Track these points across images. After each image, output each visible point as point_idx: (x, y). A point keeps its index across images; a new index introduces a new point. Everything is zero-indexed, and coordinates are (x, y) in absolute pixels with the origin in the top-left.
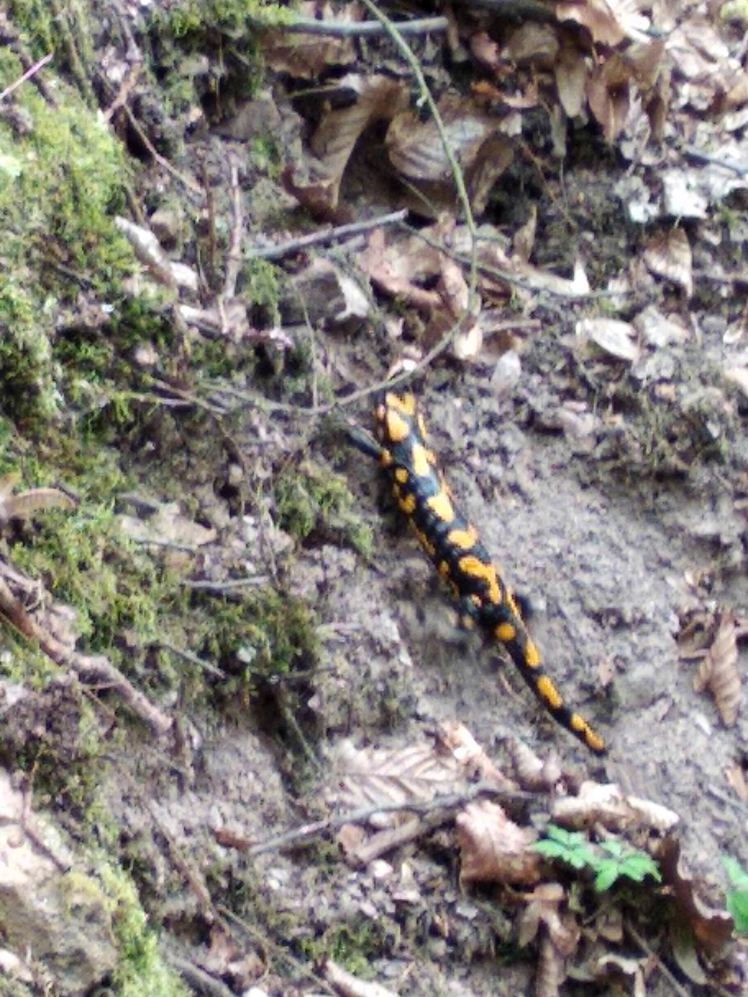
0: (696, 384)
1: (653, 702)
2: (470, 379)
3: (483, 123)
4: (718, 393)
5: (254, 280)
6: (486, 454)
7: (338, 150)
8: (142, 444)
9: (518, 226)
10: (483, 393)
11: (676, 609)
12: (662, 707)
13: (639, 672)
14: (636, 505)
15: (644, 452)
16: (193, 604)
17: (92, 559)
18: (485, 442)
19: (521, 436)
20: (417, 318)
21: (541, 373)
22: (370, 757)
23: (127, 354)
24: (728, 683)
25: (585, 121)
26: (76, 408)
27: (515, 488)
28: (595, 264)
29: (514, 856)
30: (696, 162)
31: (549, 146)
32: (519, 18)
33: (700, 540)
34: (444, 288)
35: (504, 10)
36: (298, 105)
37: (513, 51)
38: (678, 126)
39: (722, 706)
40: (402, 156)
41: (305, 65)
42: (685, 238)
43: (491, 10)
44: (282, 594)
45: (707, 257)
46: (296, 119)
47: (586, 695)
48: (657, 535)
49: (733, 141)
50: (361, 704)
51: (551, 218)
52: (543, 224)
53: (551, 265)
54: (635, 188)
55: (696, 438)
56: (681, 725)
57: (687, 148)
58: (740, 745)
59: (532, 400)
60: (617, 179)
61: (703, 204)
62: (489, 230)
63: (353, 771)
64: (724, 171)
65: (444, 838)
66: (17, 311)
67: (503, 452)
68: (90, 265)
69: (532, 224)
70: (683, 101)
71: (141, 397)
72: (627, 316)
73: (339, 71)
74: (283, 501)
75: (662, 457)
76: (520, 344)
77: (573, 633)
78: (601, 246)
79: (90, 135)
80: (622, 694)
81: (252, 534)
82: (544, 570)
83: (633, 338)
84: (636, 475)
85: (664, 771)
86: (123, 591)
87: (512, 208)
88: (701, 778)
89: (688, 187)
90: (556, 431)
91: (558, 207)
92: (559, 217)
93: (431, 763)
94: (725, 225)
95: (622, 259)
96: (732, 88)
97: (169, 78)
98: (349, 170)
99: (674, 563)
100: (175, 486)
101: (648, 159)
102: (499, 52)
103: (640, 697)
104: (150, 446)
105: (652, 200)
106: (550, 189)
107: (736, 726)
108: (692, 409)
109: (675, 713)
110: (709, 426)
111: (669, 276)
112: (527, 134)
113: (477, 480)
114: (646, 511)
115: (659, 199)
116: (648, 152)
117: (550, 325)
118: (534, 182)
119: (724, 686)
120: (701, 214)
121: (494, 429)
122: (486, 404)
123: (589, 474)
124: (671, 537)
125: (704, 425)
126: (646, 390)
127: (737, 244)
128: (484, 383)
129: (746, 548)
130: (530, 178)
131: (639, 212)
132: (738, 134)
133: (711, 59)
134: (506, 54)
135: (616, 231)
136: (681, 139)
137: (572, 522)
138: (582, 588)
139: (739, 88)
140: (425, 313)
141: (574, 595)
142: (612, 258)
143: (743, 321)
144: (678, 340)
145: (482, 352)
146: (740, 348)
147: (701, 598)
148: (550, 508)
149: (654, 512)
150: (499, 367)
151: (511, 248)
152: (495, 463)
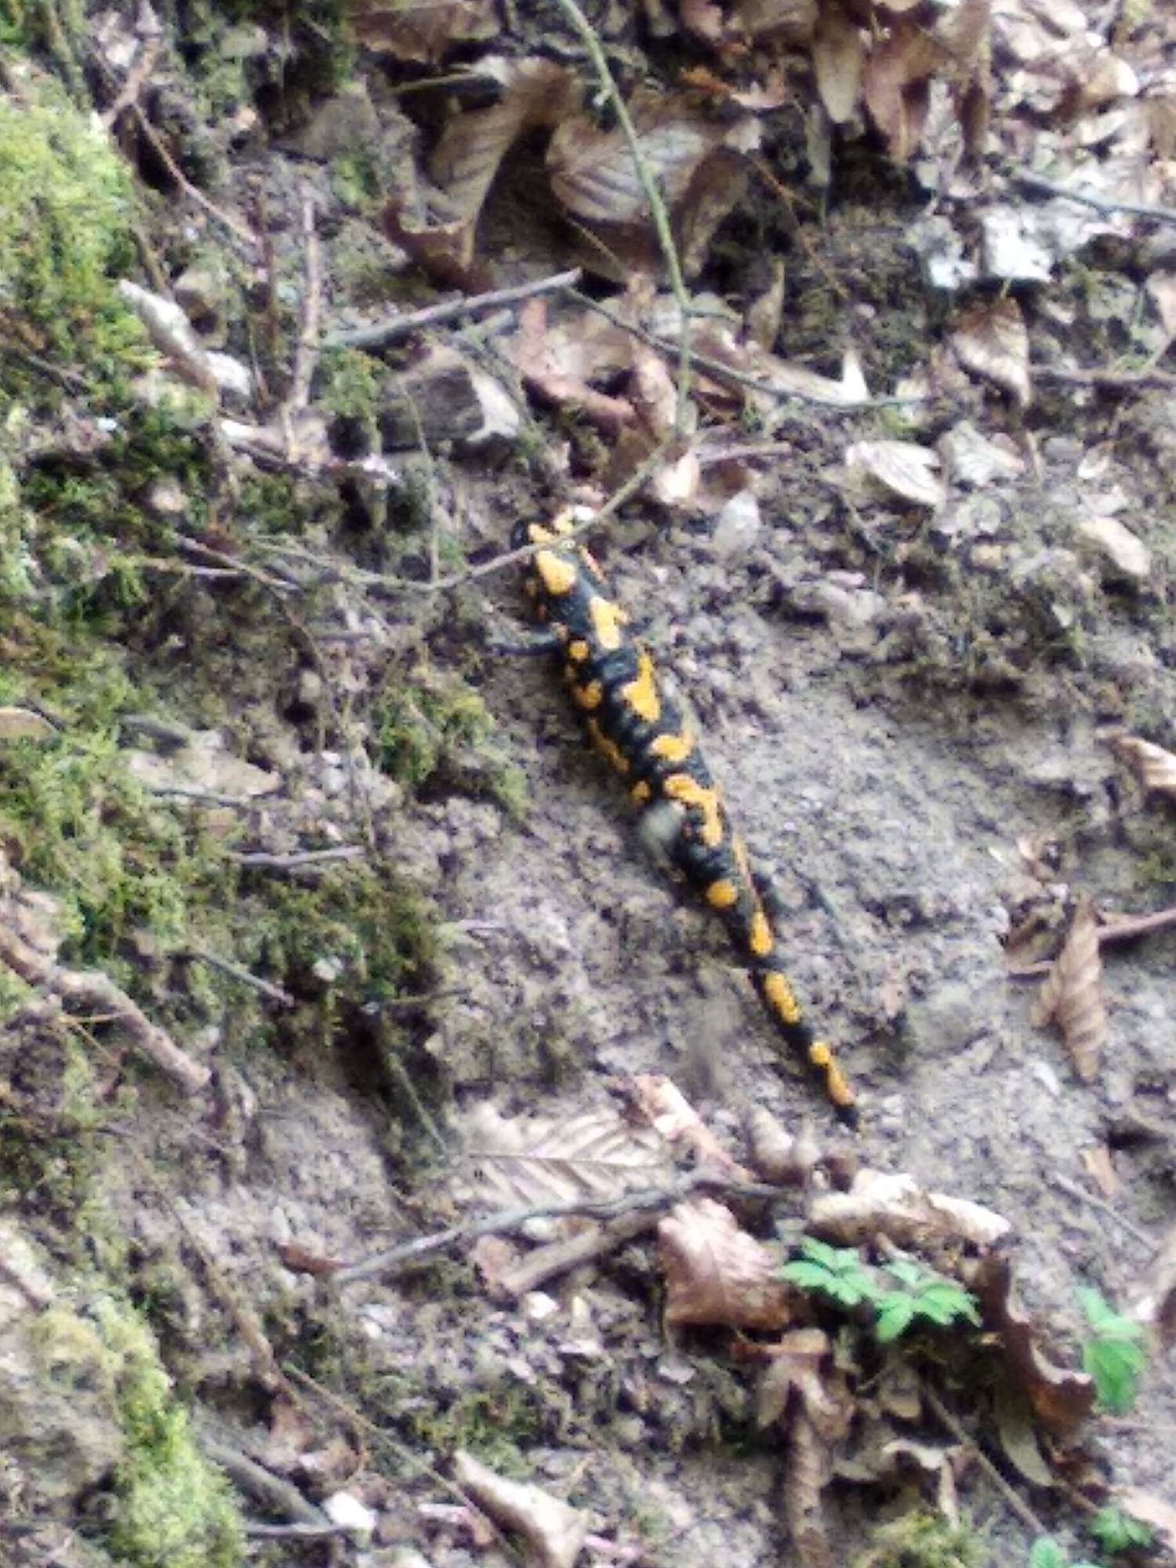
0: (1036, 543)
1: (967, 1045)
2: (681, 537)
3: (698, 132)
4: (1069, 557)
5: (338, 380)
6: (704, 654)
7: (472, 174)
8: (163, 637)
9: (755, 294)
10: (701, 557)
11: (1005, 898)
12: (982, 1052)
13: (947, 996)
14: (941, 734)
15: (954, 652)
16: (244, 890)
17: (83, 819)
18: (704, 635)
19: (760, 624)
20: (595, 440)
21: (791, 526)
22: (523, 1131)
23: (138, 496)
24: (1085, 1014)
25: (861, 129)
26: (57, 581)
27: (751, 708)
28: (877, 355)
29: (749, 1284)
30: (1035, 194)
31: (804, 169)
33: (1042, 789)
34: (640, 395)
36: (409, 105)
37: (746, 20)
38: (1007, 137)
39: (1077, 1049)
40: (571, 184)
41: (418, 41)
42: (1017, 313)
44: (384, 874)
45: (1053, 344)
46: (405, 127)
47: (863, 1033)
48: (974, 781)
49: (1093, 162)
50: (509, 1048)
51: (808, 282)
52: (794, 289)
53: (808, 357)
54: (938, 235)
55: (1036, 629)
56: (1013, 1080)
57: (1022, 173)
58: (1105, 1110)
59: (776, 569)
60: (912, 220)
61: (1046, 261)
62: (709, 302)
63: (497, 1152)
65: (639, 1258)
67: (732, 650)
68: (81, 357)
69: (777, 292)
70: (1014, 99)
71: (161, 564)
72: (926, 438)
73: (473, 51)
74: (385, 729)
75: (982, 658)
76: (758, 481)
77: (843, 936)
78: (885, 325)
79: (80, 151)
80: (920, 1031)
81: (335, 780)
82: (796, 835)
83: (936, 471)
84: (940, 688)
85: (986, 1152)
86: (135, 869)
87: (746, 265)
88: (1043, 1162)
89: (1023, 233)
90: (816, 618)
91: (817, 265)
92: (819, 280)
93: (620, 1140)
94: (1080, 294)
95: (919, 347)
96: (1092, 77)
97: (204, 61)
98: (489, 205)
99: (1001, 826)
100: (216, 706)
101: (959, 190)
102: (726, 17)
103: (948, 1035)
104: (175, 641)
105: (966, 254)
106: (806, 237)
107: (1099, 1082)
108: (1028, 582)
109: (1000, 1063)
110: (1056, 609)
111: (994, 374)
112: (770, 150)
113: (691, 696)
114: (956, 743)
115: (976, 253)
116: (960, 178)
117: (806, 450)
118: (780, 225)
119: (1079, 1018)
120: (1042, 275)
121: (718, 614)
122: (705, 575)
123: (867, 685)
124: (997, 784)
125: (1048, 609)
126: (956, 553)
127: (1100, 323)
128: (702, 541)
129: (1115, 801)
130: (774, 219)
131: (945, 273)
132: (1101, 150)
133: (1059, 33)
134: (735, 24)
135: (909, 302)
136: (1012, 158)
137: (841, 761)
138: (856, 865)
139: (1102, 78)
140: (607, 430)
141: (843, 876)
142: (903, 345)
143: (1110, 445)
144: (1007, 474)
145: (698, 494)
146: (1104, 487)
147: (1044, 881)
148: (806, 738)
149: (970, 745)
150: (726, 516)
151: (744, 334)
152: (719, 668)
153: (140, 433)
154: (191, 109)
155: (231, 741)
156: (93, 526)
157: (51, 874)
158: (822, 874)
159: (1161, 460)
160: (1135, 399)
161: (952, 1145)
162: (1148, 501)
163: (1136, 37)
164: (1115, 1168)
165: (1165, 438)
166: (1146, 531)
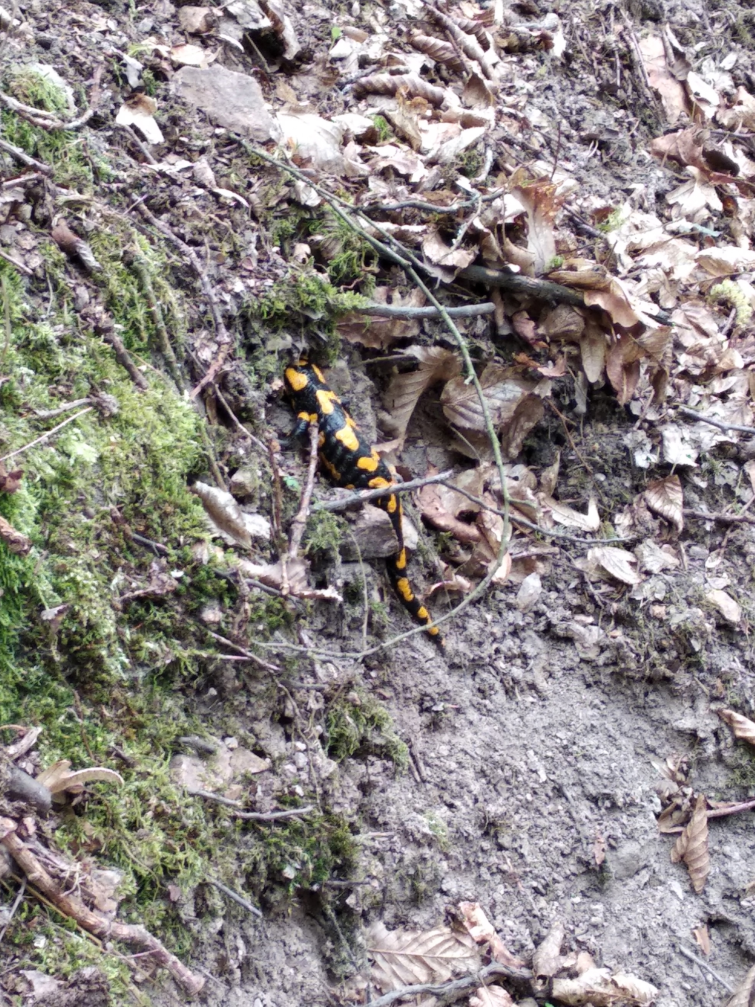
0: (683, 605)
1: (637, 873)
2: (501, 595)
3: (521, 386)
4: (700, 612)
5: (319, 528)
6: (509, 659)
7: (403, 406)
8: (206, 689)
9: (545, 466)
10: (511, 607)
11: (659, 793)
12: (644, 876)
13: (628, 849)
14: (630, 701)
15: (638, 661)
16: (245, 831)
18: (510, 649)
19: (539, 642)
20: (458, 547)
21: (558, 590)
22: (399, 938)
23: (195, 613)
24: (699, 858)
25: (603, 384)
26: (142, 665)
27: (533, 687)
28: (605, 500)
30: (689, 419)
31: (573, 404)
32: (554, 303)
33: (680, 732)
34: (482, 523)
35: (542, 295)
36: (371, 372)
37: (547, 329)
38: (675, 387)
39: (695, 876)
40: (454, 410)
41: (376, 338)
42: (678, 482)
43: (530, 295)
45: (696, 497)
46: (367, 382)
47: (583, 869)
48: (646, 726)
49: (719, 402)
51: (572, 461)
52: (564, 466)
53: (570, 500)
54: (640, 439)
55: (681, 651)
56: (660, 891)
57: (682, 408)
58: (707, 909)
59: (549, 614)
60: (627, 432)
61: (695, 455)
62: (521, 470)
63: (385, 950)
64: (712, 427)
66: (82, 592)
67: (524, 656)
68: (165, 533)
69: (556, 467)
70: (681, 369)
71: (204, 654)
72: (629, 546)
73: (405, 342)
74: (332, 728)
75: (653, 666)
76: (541, 567)
77: (574, 815)
78: (610, 485)
79: (174, 415)
80: (613, 868)
81: (302, 760)
83: (633, 564)
84: (631, 679)
85: (645, 936)
87: (541, 450)
88: (674, 940)
89: (682, 439)
90: (569, 640)
91: (577, 453)
92: (578, 462)
93: (451, 943)
94: (711, 472)
95: (628, 496)
96: (721, 360)
97: (257, 353)
98: (412, 420)
99: (658, 751)
100: (234, 722)
101: (652, 416)
102: (537, 327)
103: (627, 869)
104: (213, 692)
105: (653, 448)
106: (572, 438)
107: (705, 892)
108: (679, 627)
109: (655, 881)
110: (693, 642)
111: (665, 514)
112: (556, 394)
113: (501, 681)
114: (638, 707)
115: (659, 449)
116: (652, 409)
117: (567, 550)
118: (559, 431)
119: (696, 860)
120: (692, 463)
121: (518, 637)
122: (511, 617)
123: (592, 676)
124: (657, 728)
125: (688, 641)
126: (642, 610)
127: (719, 487)
128: (511, 598)
129: (718, 742)
130: (557, 428)
131: (642, 459)
132: (724, 396)
133: (705, 334)
134: (541, 331)
135: (623, 473)
136: (678, 399)
137: (578, 717)
138: (583, 775)
139: (726, 360)
140: (467, 544)
141: (576, 780)
142: (620, 495)
143: (722, 551)
144: (669, 567)
145: (511, 572)
146: (719, 574)
147: (680, 783)
148: (560, 704)
149: (644, 708)
150: (524, 585)
151: (538, 487)
152: (517, 666)
153: (196, 578)
154: (246, 381)
155: (243, 743)
156: (166, 634)
157: (119, 855)
158: (565, 781)
159: (748, 560)
160: (737, 527)
161: (628, 931)
162: (740, 581)
163: (742, 336)
164: (710, 937)
165: (752, 548)
166: (739, 597)
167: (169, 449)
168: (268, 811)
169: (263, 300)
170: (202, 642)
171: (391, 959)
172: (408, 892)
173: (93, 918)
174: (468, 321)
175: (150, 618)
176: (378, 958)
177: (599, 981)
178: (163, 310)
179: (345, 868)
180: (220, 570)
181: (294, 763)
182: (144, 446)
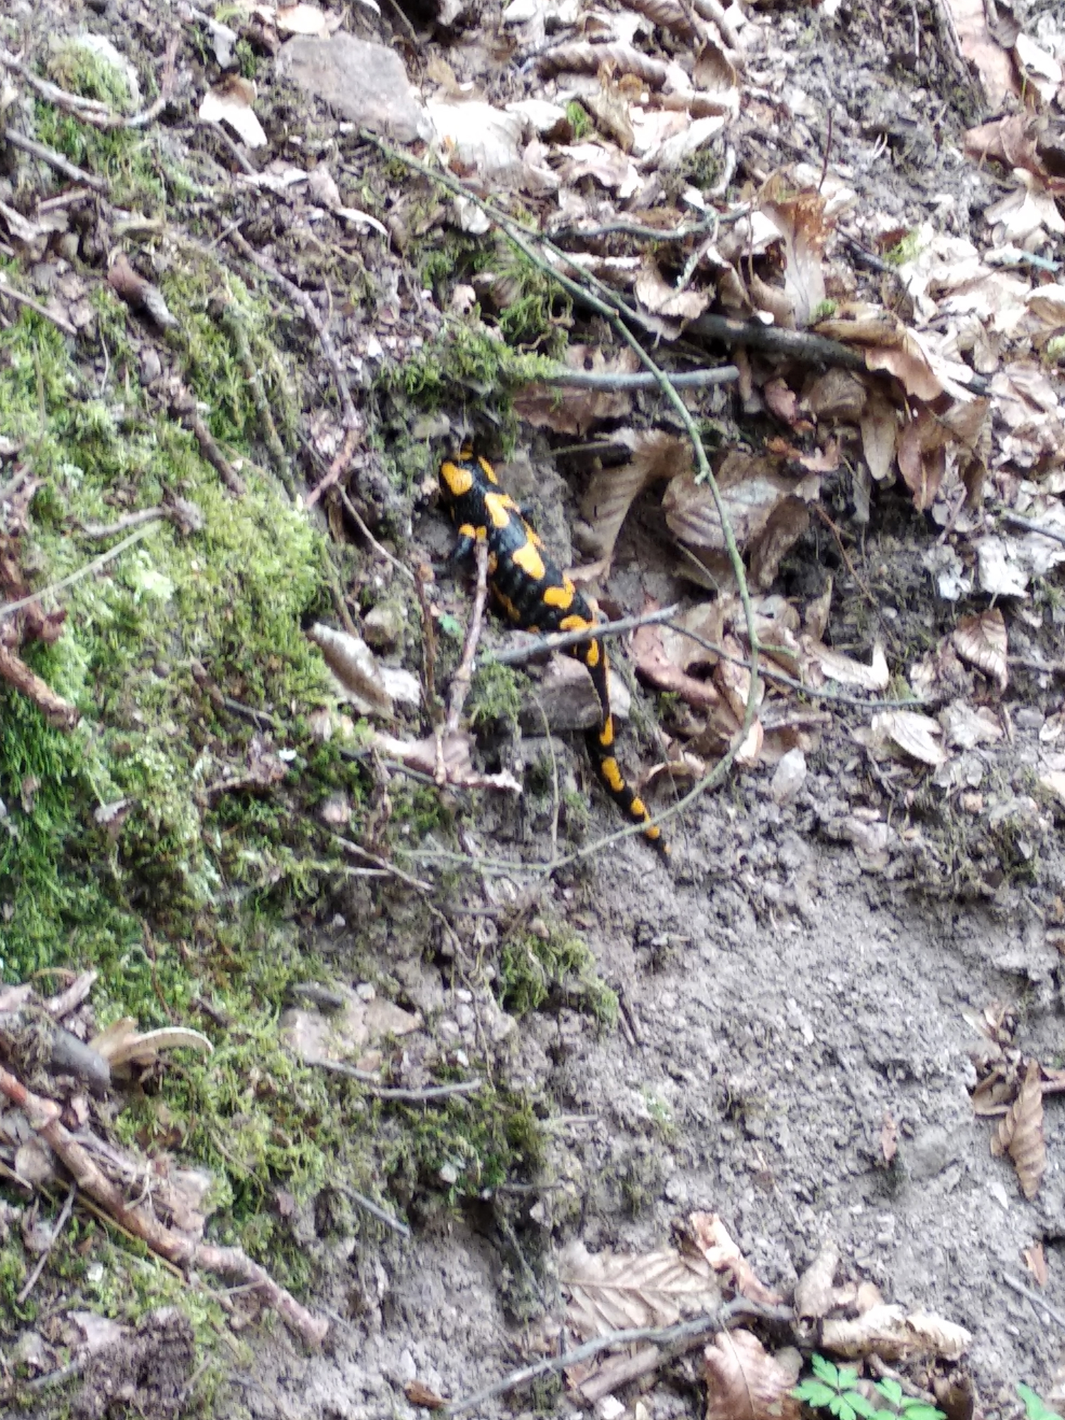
0: (1008, 793)
1: (943, 1171)
2: (748, 781)
3: (776, 485)
4: (1031, 803)
5: (490, 689)
6: (761, 871)
7: (609, 515)
8: (330, 917)
9: (811, 598)
10: (762, 797)
11: (974, 1058)
12: (953, 1175)
13: (929, 1137)
14: (932, 930)
15: (944, 873)
17: (240, 1100)
18: (761, 857)
19: (803, 847)
20: (688, 714)
21: (829, 773)
22: (605, 1264)
23: (313, 810)
24: (1031, 1150)
25: (893, 480)
26: (239, 883)
27: (794, 910)
28: (897, 645)
29: (771, 1400)
30: (1016, 530)
31: (851, 510)
32: (823, 366)
33: (1004, 973)
34: (722, 681)
35: (805, 356)
36: (563, 466)
37: (813, 403)
38: (997, 485)
39: (1023, 1175)
40: (681, 519)
41: (570, 418)
42: (1001, 619)
43: (788, 355)
45: (1024, 640)
46: (558, 481)
47: (866, 1166)
48: (955, 965)
50: (600, 1192)
51: (850, 591)
52: (838, 597)
53: (846, 646)
54: (946, 558)
55: (1005, 858)
56: (975, 1197)
57: (1006, 513)
58: (1042, 1221)
59: (817, 807)
60: (927, 549)
61: (1024, 581)
62: (777, 603)
63: (585, 1281)
64: (1049, 541)
65: (688, 1370)
66: (152, 782)
67: (782, 867)
68: (270, 697)
69: (827, 599)
70: (1005, 458)
71: (327, 867)
72: (930, 711)
73: (611, 425)
74: (509, 969)
75: (965, 879)
76: (806, 741)
77: (854, 1090)
78: (903, 623)
80: (909, 1164)
81: (467, 1015)
82: (823, 1011)
83: (936, 736)
84: (933, 898)
85: (953, 1260)
87: (805, 576)
88: (996, 1265)
89: (1007, 558)
90: (845, 843)
91: (856, 580)
92: (857, 591)
93: (679, 1271)
94: (1047, 604)
95: (929, 640)
97: (399, 442)
99: (973, 999)
101: (963, 526)
102: (799, 400)
103: (929, 1166)
104: (339, 920)
105: (965, 572)
106: (849, 558)
107: (1038, 1197)
108: (1001, 824)
109: (968, 1182)
110: (1022, 845)
111: (982, 664)
112: (826, 496)
113: (750, 902)
114: (943, 938)
115: (973, 572)
116: (963, 516)
117: (843, 717)
118: (831, 548)
119: (1026, 1153)
120: (1020, 592)
121: (774, 840)
122: (763, 811)
123: (879, 894)
124: (971, 967)
125: (1015, 843)
126: (949, 800)
127: (1059, 626)
128: (763, 785)
129: (1058, 986)
130: (827, 544)
131: (949, 587)
133: (1039, 408)
134: (805, 406)
135: (922, 607)
136: (1000, 501)
137: (858, 952)
138: (866, 1034)
140: (699, 709)
141: (856, 1041)
142: (918, 638)
144: (988, 739)
145: (763, 748)
146: (1058, 748)
147: (1003, 1045)
148: (833, 934)
149: (953, 938)
150: (782, 766)
151: (801, 627)
152: (771, 881)
153: (315, 761)
154: (384, 482)
155: (383, 992)
156: (271, 838)
157: (208, 1151)
158: (840, 1043)
161: (930, 1253)
164: (1047, 1261)
167: (274, 579)
168: (418, 1088)
169: (409, 367)
170: (324, 851)
171: (594, 1293)
172: (618, 1200)
173: (170, 1239)
174: (701, 393)
175: (248, 817)
176: (577, 1294)
177: (888, 1323)
178: (265, 382)
179: (528, 1167)
180: (348, 749)
181: (455, 1019)
182: (240, 575)
